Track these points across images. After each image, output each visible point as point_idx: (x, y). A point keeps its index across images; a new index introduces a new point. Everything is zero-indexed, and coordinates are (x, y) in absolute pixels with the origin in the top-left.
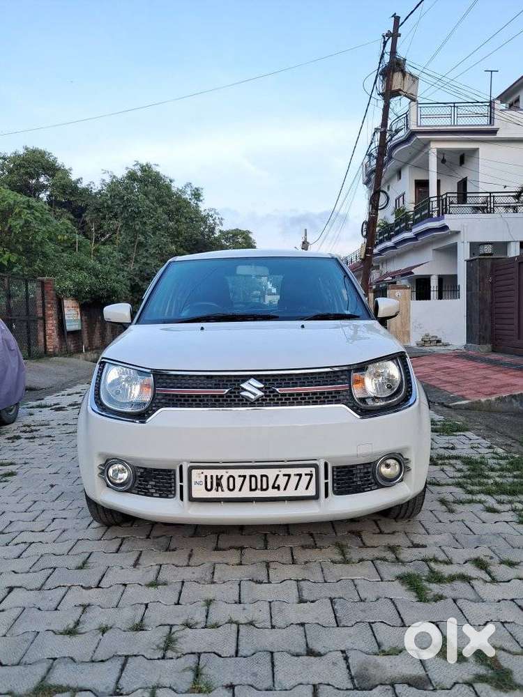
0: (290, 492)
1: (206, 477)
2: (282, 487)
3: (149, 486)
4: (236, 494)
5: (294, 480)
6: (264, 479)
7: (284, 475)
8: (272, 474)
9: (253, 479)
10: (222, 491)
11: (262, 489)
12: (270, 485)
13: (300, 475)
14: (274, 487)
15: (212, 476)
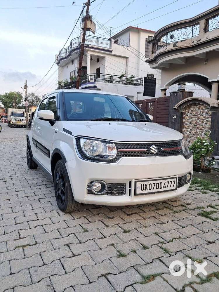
0: (169, 188)
1: (141, 185)
2: (166, 187)
3: (113, 191)
4: (152, 191)
5: (170, 183)
6: (161, 184)
7: (167, 182)
8: (163, 182)
9: (158, 184)
10: (147, 190)
11: (160, 188)
12: (163, 187)
13: (168, 182)
14: (164, 187)
15: (144, 184)
